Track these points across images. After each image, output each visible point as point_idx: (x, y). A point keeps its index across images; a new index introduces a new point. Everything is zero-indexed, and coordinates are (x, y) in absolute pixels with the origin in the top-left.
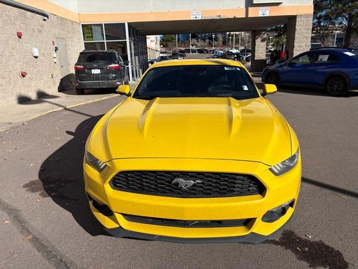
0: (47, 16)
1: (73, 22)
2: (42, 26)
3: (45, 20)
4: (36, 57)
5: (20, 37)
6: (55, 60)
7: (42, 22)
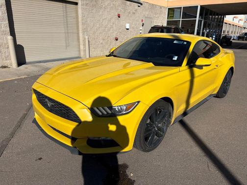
0: (141, 4)
1: (161, 7)
2: (136, 10)
3: (139, 6)
4: (128, 29)
5: (119, 17)
6: (141, 32)
7: (137, 7)
